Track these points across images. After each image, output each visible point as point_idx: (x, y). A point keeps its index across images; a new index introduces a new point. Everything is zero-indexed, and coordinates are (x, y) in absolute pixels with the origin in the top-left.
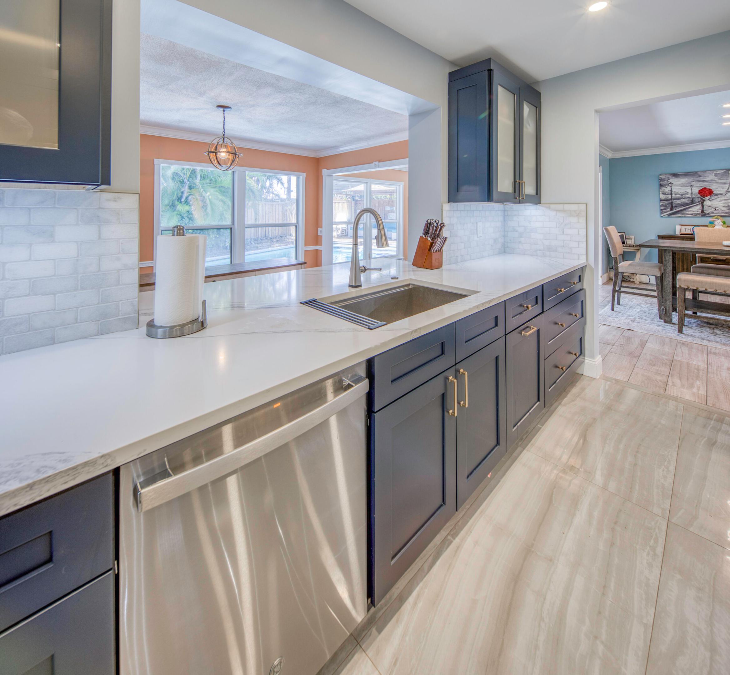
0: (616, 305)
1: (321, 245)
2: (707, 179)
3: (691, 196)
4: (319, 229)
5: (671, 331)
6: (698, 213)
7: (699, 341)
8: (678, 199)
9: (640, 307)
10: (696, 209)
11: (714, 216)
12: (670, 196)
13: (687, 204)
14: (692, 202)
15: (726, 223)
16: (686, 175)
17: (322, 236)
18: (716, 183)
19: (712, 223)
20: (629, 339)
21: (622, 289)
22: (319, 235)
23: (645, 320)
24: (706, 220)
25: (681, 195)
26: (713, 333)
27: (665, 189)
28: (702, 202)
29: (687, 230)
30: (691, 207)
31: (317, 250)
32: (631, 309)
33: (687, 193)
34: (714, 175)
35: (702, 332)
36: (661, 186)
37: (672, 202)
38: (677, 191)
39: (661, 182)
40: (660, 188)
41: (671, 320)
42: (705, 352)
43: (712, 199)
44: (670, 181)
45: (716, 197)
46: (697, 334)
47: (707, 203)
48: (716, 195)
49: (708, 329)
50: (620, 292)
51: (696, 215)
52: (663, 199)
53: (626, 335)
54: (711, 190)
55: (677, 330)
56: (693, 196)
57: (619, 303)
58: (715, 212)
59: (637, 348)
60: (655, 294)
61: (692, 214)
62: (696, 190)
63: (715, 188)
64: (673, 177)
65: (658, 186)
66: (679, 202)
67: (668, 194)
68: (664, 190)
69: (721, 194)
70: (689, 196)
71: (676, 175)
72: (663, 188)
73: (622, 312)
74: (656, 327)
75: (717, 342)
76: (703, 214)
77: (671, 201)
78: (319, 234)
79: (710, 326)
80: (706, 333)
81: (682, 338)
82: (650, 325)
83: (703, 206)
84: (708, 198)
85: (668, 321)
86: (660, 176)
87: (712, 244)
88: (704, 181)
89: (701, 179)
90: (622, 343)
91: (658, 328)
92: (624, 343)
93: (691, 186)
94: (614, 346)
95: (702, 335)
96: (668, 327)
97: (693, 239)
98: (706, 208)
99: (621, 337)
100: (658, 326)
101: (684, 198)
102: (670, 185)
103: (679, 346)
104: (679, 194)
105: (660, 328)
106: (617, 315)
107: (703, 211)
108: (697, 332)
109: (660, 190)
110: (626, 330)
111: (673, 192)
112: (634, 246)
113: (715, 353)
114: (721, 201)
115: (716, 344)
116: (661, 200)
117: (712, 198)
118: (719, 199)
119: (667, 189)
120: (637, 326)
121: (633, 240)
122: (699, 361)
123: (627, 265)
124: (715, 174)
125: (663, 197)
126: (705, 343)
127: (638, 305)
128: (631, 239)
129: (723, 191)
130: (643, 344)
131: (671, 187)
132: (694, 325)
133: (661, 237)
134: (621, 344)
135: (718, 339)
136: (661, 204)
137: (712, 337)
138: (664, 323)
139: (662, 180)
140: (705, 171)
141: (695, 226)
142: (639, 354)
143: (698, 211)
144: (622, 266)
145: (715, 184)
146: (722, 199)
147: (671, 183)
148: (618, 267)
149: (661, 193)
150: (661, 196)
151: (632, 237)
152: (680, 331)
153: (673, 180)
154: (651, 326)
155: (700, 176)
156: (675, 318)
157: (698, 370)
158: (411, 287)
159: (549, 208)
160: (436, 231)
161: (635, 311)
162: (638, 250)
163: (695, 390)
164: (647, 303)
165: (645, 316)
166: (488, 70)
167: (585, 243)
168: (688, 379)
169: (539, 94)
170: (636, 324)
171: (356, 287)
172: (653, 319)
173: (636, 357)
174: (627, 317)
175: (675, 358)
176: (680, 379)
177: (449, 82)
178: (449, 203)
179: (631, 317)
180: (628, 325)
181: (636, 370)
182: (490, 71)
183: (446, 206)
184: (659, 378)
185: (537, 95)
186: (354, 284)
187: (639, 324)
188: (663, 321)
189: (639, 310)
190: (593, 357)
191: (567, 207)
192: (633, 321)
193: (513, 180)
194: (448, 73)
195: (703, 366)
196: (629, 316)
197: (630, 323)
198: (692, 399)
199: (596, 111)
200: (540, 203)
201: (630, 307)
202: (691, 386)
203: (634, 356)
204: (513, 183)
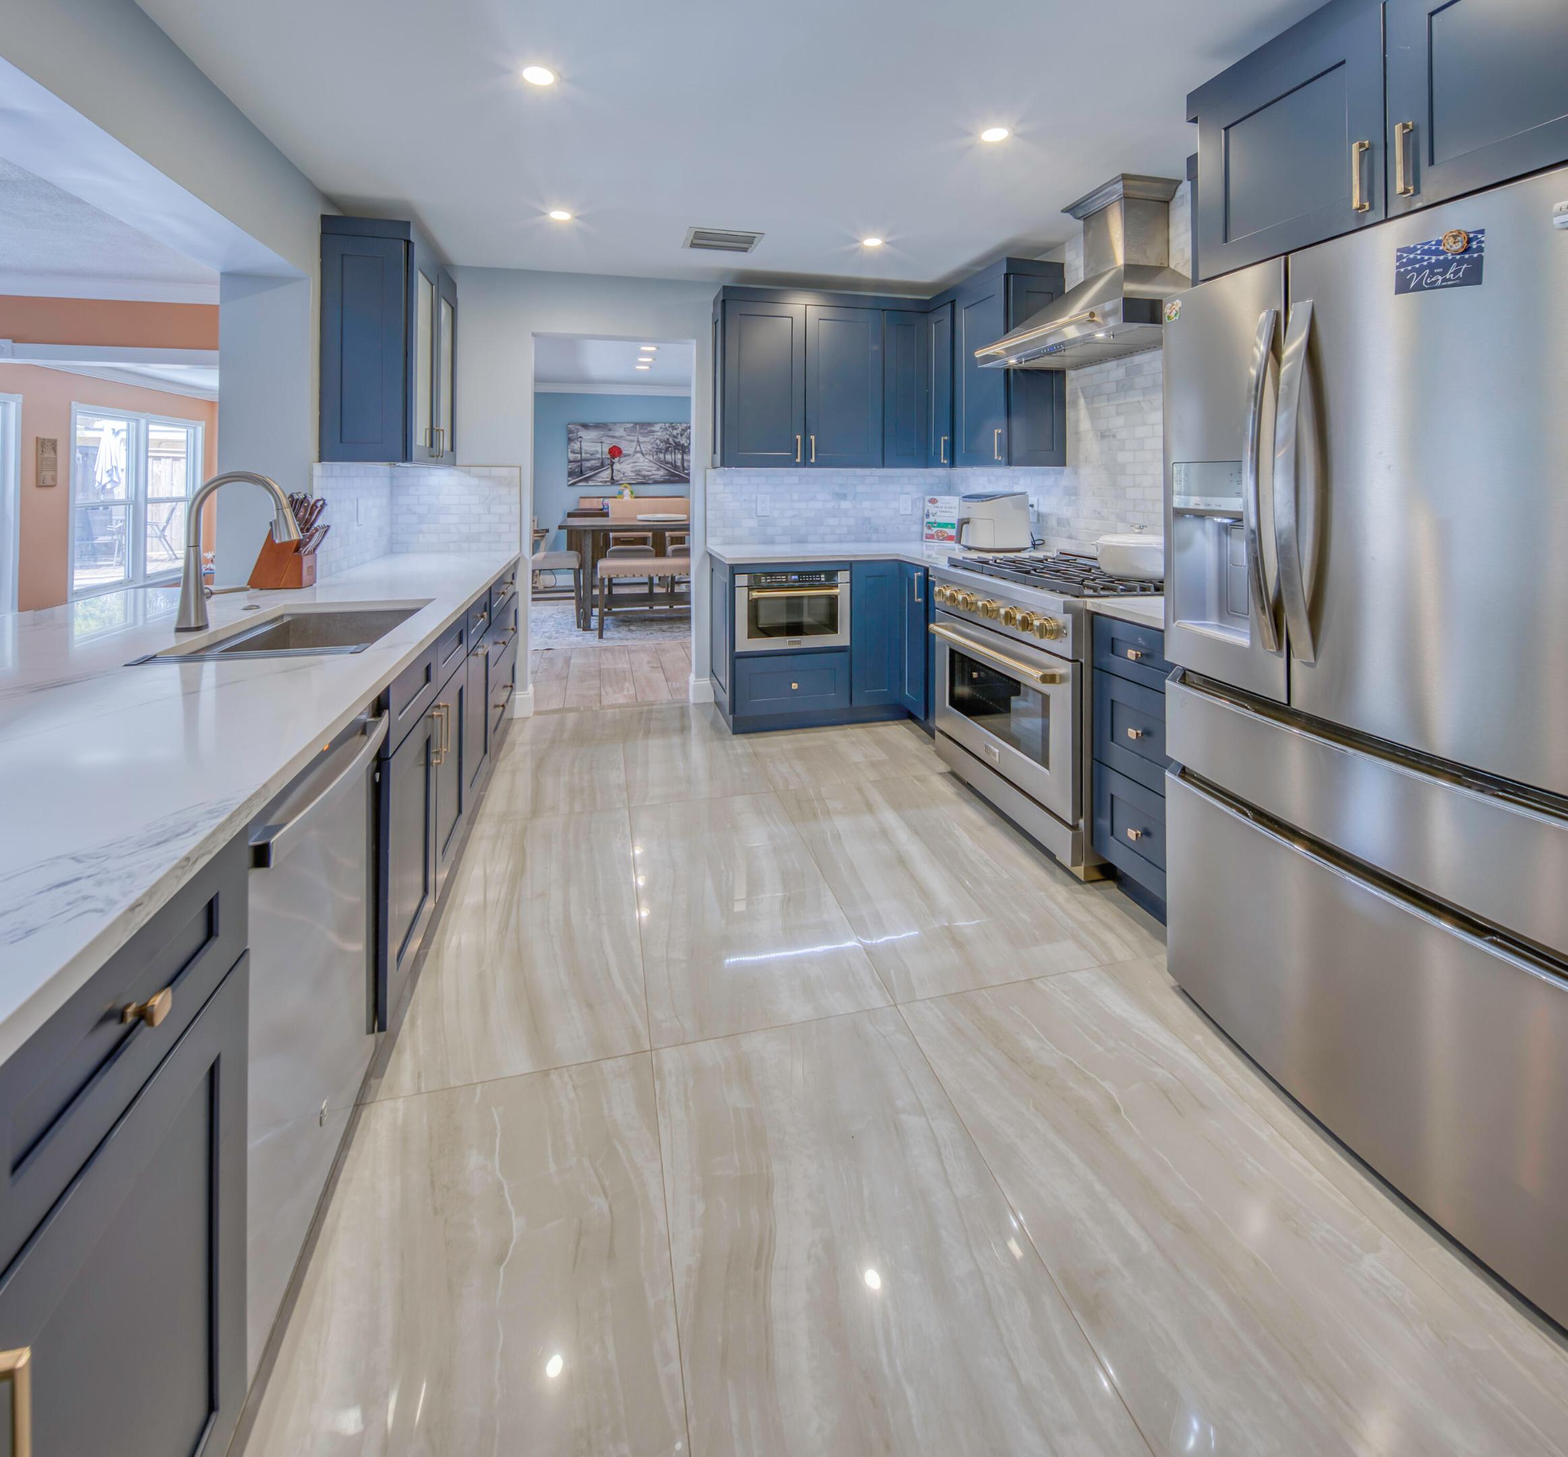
2: (617, 434)
3: (600, 457)
5: (591, 639)
6: (608, 480)
7: (619, 643)
8: (588, 460)
10: (606, 475)
11: (622, 484)
12: (579, 455)
13: (598, 468)
14: (602, 465)
15: (634, 492)
16: (597, 426)
18: (625, 440)
19: (621, 493)
20: (551, 660)
23: (563, 632)
24: (614, 490)
25: (592, 455)
26: (630, 630)
27: (574, 445)
28: (612, 464)
29: (596, 504)
30: (602, 471)
33: (597, 452)
34: (623, 429)
35: (620, 632)
36: (570, 440)
37: (581, 465)
38: (587, 449)
39: (570, 435)
40: (569, 444)
41: (590, 626)
42: (627, 652)
43: (621, 461)
44: (580, 434)
45: (626, 458)
46: (616, 635)
47: (616, 466)
48: (625, 456)
49: (624, 628)
51: (606, 482)
52: (572, 459)
54: (620, 449)
55: (598, 636)
56: (604, 457)
58: (624, 479)
59: (562, 668)
60: (573, 594)
61: (601, 482)
62: (606, 449)
63: (626, 448)
64: (583, 429)
65: (565, 440)
66: (588, 464)
67: (577, 453)
68: (573, 446)
69: (629, 455)
70: (599, 456)
71: (585, 426)
72: (572, 444)
74: (576, 638)
75: (634, 639)
76: (613, 481)
77: (579, 463)
79: (625, 624)
80: (623, 632)
81: (604, 643)
82: (569, 637)
83: (612, 470)
84: (617, 459)
85: (587, 628)
86: (569, 426)
87: (624, 519)
88: (613, 437)
89: (611, 433)
91: (578, 638)
92: (547, 665)
93: (602, 442)
94: (539, 674)
95: (620, 635)
96: (588, 634)
97: (606, 515)
98: (615, 473)
99: (542, 660)
100: (577, 636)
101: (594, 459)
102: (579, 439)
103: (602, 654)
104: (588, 453)
105: (580, 639)
107: (612, 478)
108: (615, 633)
109: (569, 447)
110: (545, 651)
111: (583, 451)
112: (538, 532)
113: (635, 651)
114: (628, 464)
115: (634, 641)
116: (570, 462)
117: (622, 459)
118: (627, 461)
119: (576, 446)
122: (622, 664)
123: (541, 559)
124: (625, 428)
125: (571, 456)
126: (625, 643)
129: (631, 451)
130: (568, 661)
131: (581, 442)
132: (611, 626)
133: (570, 515)
134: (545, 669)
135: (634, 636)
136: (570, 467)
137: (630, 635)
138: (582, 632)
139: (570, 432)
140: (615, 424)
141: (604, 498)
142: (566, 675)
143: (607, 478)
145: (624, 442)
146: (630, 461)
147: (580, 437)
149: (569, 450)
150: (569, 455)
152: (601, 636)
153: (583, 433)
155: (610, 430)
156: (594, 623)
157: (624, 672)
158: (286, 620)
159: (469, 473)
160: (311, 514)
161: (549, 625)
162: (543, 536)
163: (625, 693)
164: (559, 612)
165: (562, 629)
166: (405, 240)
167: (518, 525)
168: (617, 684)
169: (456, 285)
170: (555, 641)
171: (198, 629)
172: (570, 630)
173: (564, 678)
174: (542, 635)
175: (602, 667)
176: (611, 686)
177: (322, 233)
178: (320, 461)
179: (546, 634)
180: (546, 643)
181: (568, 692)
182: (408, 242)
183: (318, 468)
184: (592, 692)
185: (453, 286)
186: (193, 625)
187: (557, 640)
188: (581, 629)
189: (553, 623)
190: (525, 688)
191: (496, 471)
192: (550, 638)
193: (428, 426)
194: (320, 215)
195: (626, 666)
196: (544, 633)
197: (548, 640)
198: (625, 701)
199: (534, 335)
200: (455, 465)
201: (542, 622)
202: (622, 690)
203: (563, 678)
204: (428, 431)
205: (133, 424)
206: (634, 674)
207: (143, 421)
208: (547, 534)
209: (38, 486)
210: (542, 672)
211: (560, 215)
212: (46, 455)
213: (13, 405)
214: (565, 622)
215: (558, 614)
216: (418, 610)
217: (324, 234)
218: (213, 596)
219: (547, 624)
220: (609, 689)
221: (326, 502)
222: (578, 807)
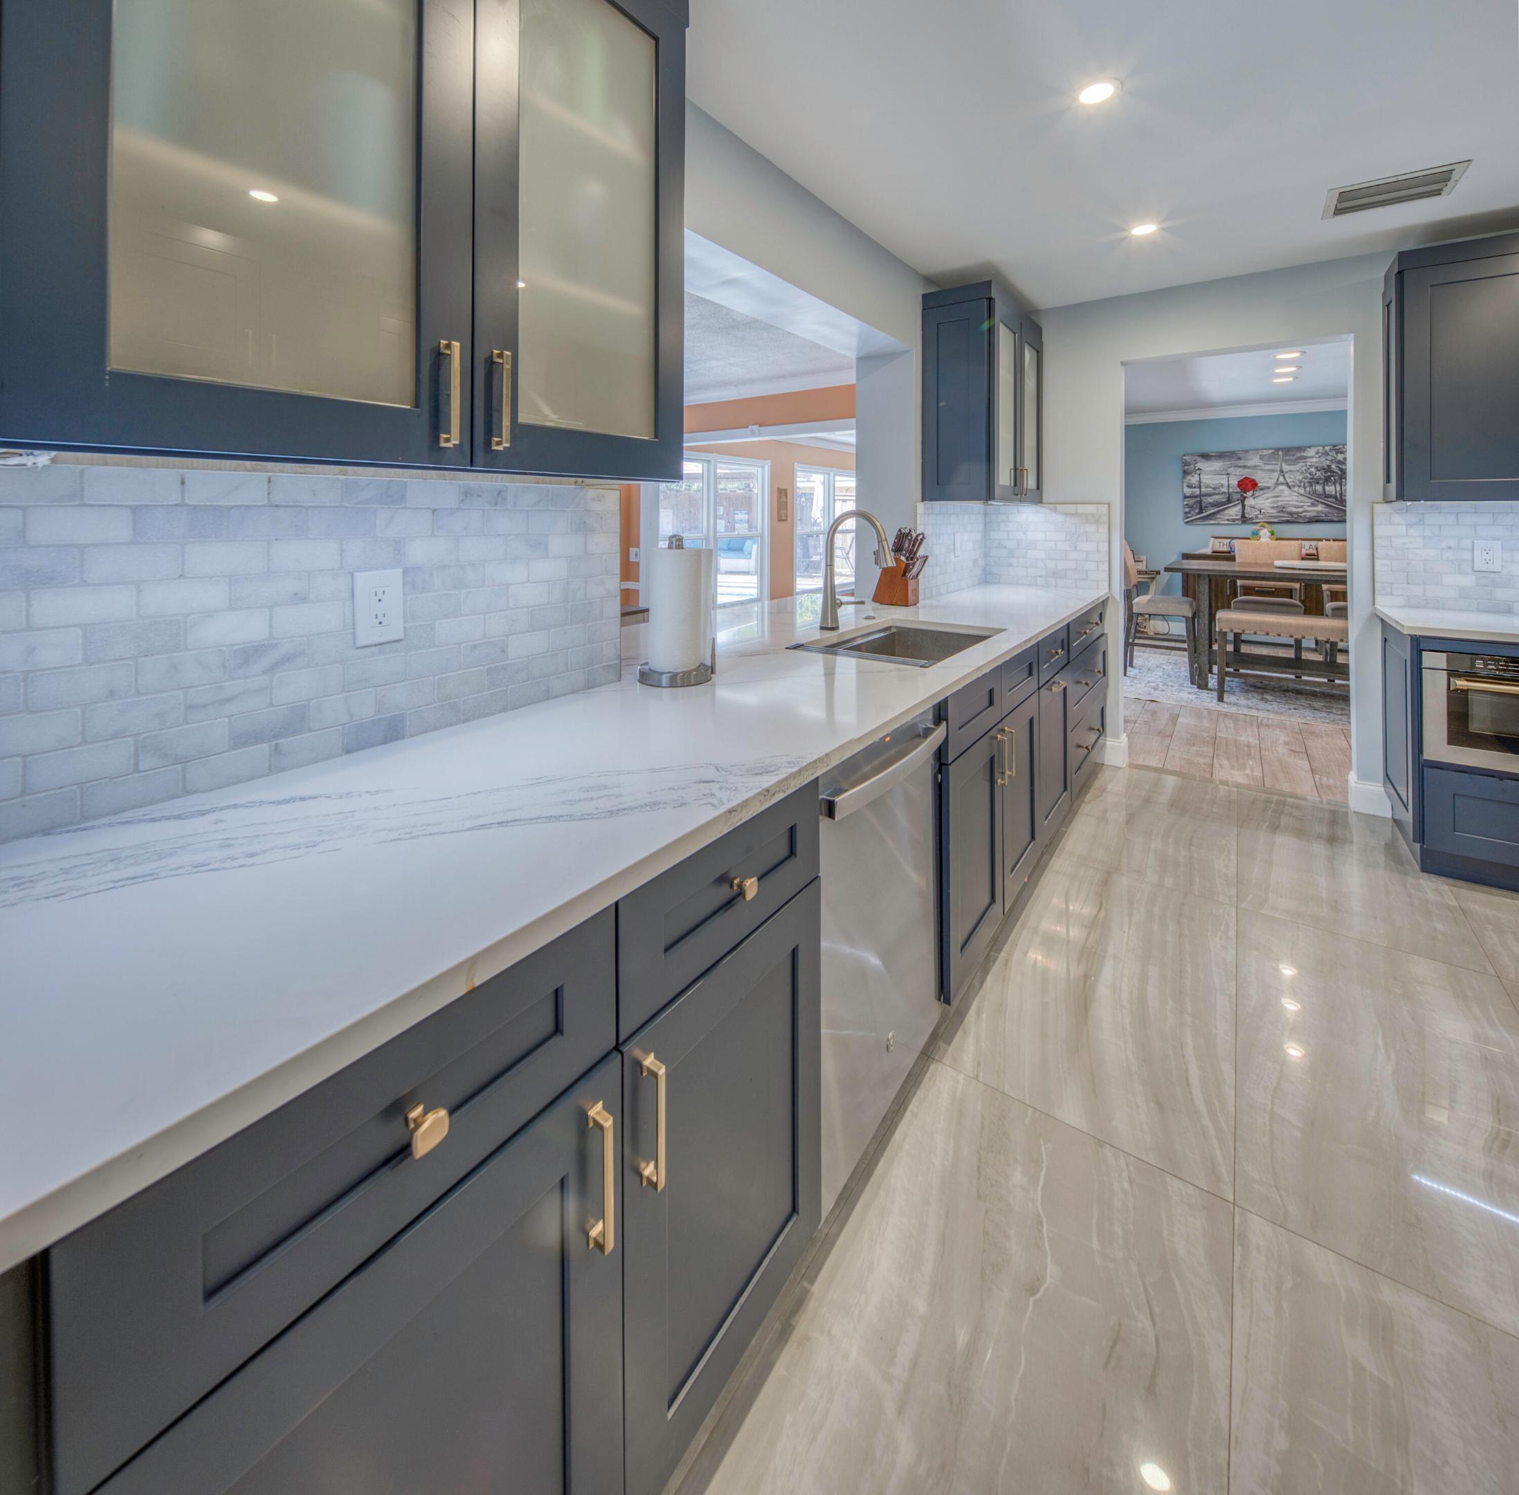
0: (1128, 668)
1: (638, 580)
2: (1249, 463)
3: (1227, 491)
4: (633, 551)
5: (1207, 700)
6: (1237, 517)
7: (1245, 711)
8: (1209, 495)
9: (1162, 669)
10: (1234, 511)
11: (1258, 523)
12: (1198, 490)
13: (1222, 504)
14: (1229, 500)
15: (1275, 533)
16: (1221, 456)
17: (638, 563)
18: (1262, 470)
19: (1256, 535)
20: (1154, 713)
21: (1137, 641)
22: (631, 560)
23: (1172, 686)
24: (1247, 529)
25: (1214, 489)
26: (1262, 699)
27: (1191, 478)
28: (1243, 499)
29: (1222, 546)
30: (1227, 508)
31: (628, 589)
32: (1149, 672)
33: (1222, 485)
34: (1258, 457)
35: (1248, 699)
36: (1186, 473)
37: (1201, 500)
38: (1208, 482)
39: (1186, 467)
40: (1184, 477)
41: (1207, 685)
42: (1255, 724)
43: (1257, 495)
44: (1199, 465)
45: (1264, 491)
46: (1243, 701)
47: (1249, 502)
48: (1261, 489)
49: (1256, 695)
50: (1133, 645)
51: (1234, 520)
52: (1188, 495)
53: (1150, 708)
54: (1254, 480)
55: (1216, 698)
56: (1231, 490)
57: (1131, 665)
58: (1260, 516)
59: (1167, 725)
60: (1185, 646)
61: (1228, 520)
62: (1234, 482)
63: (1261, 478)
64: (1203, 460)
65: (1180, 474)
66: (1210, 500)
67: (1195, 487)
68: (1190, 480)
69: (1268, 488)
70: (1225, 490)
71: (1206, 457)
72: (1189, 477)
73: (1138, 677)
74: (1187, 695)
75: (1268, 711)
76: (1244, 519)
77: (1199, 499)
78: (632, 558)
79: (1257, 690)
80: (1254, 700)
81: (1223, 708)
82: (1179, 692)
83: (1244, 506)
84: (1250, 493)
85: (1203, 686)
86: (1184, 458)
87: (1256, 564)
88: (1245, 467)
89: (1241, 463)
90: (1147, 720)
91: (1190, 696)
92: (1148, 718)
93: (1228, 474)
94: (1137, 725)
95: (1249, 702)
96: (1204, 694)
97: (1232, 559)
98: (1247, 509)
99: (1143, 711)
100: (1189, 693)
101: (1217, 494)
102: (1198, 472)
103: (1221, 719)
104: (1211, 487)
105: (1192, 697)
106: (1131, 681)
107: (1243, 516)
108: (1242, 698)
109: (1185, 481)
110: (1148, 702)
111: (1202, 484)
112: (1146, 573)
113: (1267, 725)
114: (1268, 498)
115: (1267, 713)
116: (1186, 497)
117: (1257, 494)
118: (1265, 495)
119: (1194, 479)
120: (1163, 696)
121: (1144, 563)
122: (1248, 737)
123: (1145, 602)
124: (1260, 456)
125: (1188, 491)
126: (1254, 712)
127: (1157, 666)
128: (1142, 561)
129: (1271, 483)
130: (1174, 719)
131: (1199, 475)
132: (1237, 690)
133: (1186, 556)
134: (1145, 722)
135: (1270, 707)
136: (1185, 503)
137: (1262, 705)
138: (1197, 690)
139: (1186, 464)
140: (1247, 451)
141: (1232, 538)
142: (1171, 733)
143: (1236, 515)
144: (1138, 604)
145: (1260, 472)
146: (1269, 495)
147: (1199, 469)
148: (1132, 605)
149: (1185, 485)
150: (1185, 490)
151: (1144, 558)
152: (1221, 699)
153: (1203, 465)
154: (1180, 694)
155: (1240, 459)
156: (1213, 681)
157: (1249, 747)
158: (893, 630)
159: (1055, 510)
160: (914, 545)
161: (1156, 675)
162: (1153, 578)
163: (1248, 772)
164: (1170, 663)
165: (1171, 681)
166: (987, 299)
167: (1107, 564)
168: (1237, 759)
169: (1040, 329)
170: (1160, 693)
171: (833, 629)
172: (1182, 685)
173: (1168, 736)
174: (1146, 684)
175: (1218, 734)
176: (1228, 759)
177: (923, 309)
178: (922, 501)
179: (1152, 684)
180: (1150, 694)
181: (1171, 752)
182: (990, 300)
183: (921, 507)
184: (1202, 760)
185: (1038, 331)
186: (830, 626)
187: (1163, 693)
188: (1196, 686)
189: (1161, 673)
190: (1117, 736)
191: (1082, 509)
192: (1156, 689)
193: (1012, 467)
194: (921, 294)
195: (1254, 742)
196: (1149, 682)
197: (1153, 692)
198: (1246, 782)
199: (1123, 364)
200: (1041, 502)
201: (1148, 670)
202: (1243, 767)
203: (1166, 735)
204: (1012, 471)
205: (827, 476)
206: (1263, 752)
207: (832, 474)
208: (1158, 576)
209: (779, 520)
210: (1141, 724)
211: (1144, 230)
212: (782, 500)
213: (766, 467)
214: (1177, 675)
215: (1168, 664)
216: (986, 638)
217: (925, 309)
218: (843, 606)
219: (1155, 673)
220: (1225, 763)
221: (925, 536)
222: (1169, 882)
